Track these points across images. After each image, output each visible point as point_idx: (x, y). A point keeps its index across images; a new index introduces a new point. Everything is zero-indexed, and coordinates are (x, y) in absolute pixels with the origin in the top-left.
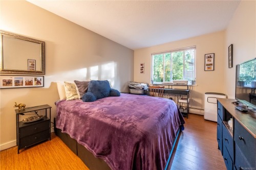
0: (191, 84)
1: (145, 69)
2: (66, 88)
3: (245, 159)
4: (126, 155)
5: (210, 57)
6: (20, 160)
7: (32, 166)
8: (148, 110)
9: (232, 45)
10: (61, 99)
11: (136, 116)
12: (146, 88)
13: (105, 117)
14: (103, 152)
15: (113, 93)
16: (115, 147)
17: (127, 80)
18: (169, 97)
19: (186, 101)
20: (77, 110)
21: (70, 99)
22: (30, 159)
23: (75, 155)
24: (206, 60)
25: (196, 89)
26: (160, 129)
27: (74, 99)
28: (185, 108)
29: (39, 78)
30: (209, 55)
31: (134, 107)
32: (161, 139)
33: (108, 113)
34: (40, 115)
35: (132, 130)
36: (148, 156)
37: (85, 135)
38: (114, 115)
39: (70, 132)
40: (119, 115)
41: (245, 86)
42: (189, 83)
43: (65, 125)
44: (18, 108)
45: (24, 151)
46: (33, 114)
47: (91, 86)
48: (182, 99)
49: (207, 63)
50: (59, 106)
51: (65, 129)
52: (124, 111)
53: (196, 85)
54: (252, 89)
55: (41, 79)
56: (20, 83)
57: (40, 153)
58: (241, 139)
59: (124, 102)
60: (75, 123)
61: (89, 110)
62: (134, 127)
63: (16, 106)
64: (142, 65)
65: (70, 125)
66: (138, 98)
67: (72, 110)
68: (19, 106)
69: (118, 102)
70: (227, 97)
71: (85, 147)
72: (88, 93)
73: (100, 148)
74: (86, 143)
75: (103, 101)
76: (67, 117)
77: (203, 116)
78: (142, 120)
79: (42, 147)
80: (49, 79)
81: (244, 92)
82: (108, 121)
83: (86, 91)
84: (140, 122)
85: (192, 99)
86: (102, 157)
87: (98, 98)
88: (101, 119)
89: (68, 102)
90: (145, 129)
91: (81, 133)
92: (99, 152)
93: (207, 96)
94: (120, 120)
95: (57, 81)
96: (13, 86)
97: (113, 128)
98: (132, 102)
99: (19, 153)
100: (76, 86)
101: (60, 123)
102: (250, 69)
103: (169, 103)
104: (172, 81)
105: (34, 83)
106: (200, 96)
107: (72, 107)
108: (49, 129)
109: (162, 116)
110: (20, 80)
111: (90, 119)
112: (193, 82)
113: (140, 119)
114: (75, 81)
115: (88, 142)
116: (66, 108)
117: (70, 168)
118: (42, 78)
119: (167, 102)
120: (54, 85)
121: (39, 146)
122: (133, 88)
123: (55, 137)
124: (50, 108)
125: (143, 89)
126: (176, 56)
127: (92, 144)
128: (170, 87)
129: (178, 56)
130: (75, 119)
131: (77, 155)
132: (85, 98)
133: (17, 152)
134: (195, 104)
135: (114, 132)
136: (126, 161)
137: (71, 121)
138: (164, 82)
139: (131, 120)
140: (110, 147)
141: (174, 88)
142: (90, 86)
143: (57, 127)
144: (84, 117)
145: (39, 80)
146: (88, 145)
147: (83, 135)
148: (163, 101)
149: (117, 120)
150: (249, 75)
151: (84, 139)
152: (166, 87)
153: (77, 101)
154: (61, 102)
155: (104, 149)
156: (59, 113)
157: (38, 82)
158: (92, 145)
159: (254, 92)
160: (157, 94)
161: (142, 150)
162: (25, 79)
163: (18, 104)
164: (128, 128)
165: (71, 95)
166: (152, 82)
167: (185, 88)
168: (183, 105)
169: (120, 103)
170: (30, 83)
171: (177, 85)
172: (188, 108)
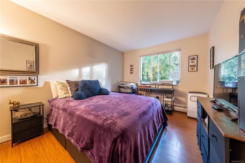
0: (176, 84)
1: (134, 70)
2: (59, 87)
3: (217, 155)
4: (106, 150)
5: (194, 59)
6: (13, 154)
7: (23, 159)
8: (132, 107)
9: (213, 48)
10: (54, 97)
11: (118, 113)
12: (135, 87)
13: (90, 114)
14: (86, 147)
15: (102, 91)
16: (96, 142)
17: (118, 80)
18: (156, 96)
19: (170, 100)
20: (66, 107)
21: (62, 97)
22: (22, 152)
23: (64, 149)
24: (190, 61)
25: (180, 88)
26: (140, 126)
27: (65, 97)
28: (170, 106)
29: (33, 78)
30: (193, 57)
31: (119, 105)
32: (141, 135)
33: (93, 110)
34: (34, 112)
35: (112, 127)
36: (125, 151)
37: (72, 131)
38: (97, 112)
39: (60, 128)
40: (102, 112)
41: (226, 85)
42: (174, 83)
43: (56, 121)
44: (12, 105)
45: (17, 144)
46: (27, 111)
47: (82, 86)
48: (167, 97)
49: (191, 64)
50: (52, 104)
51: (55, 125)
52: (109, 108)
53: (180, 84)
54: (233, 88)
55: (35, 79)
56: (15, 83)
57: (32, 147)
58: (214, 136)
59: (111, 100)
60: (64, 120)
61: (76, 108)
62: (114, 123)
63: (10, 103)
64: (131, 66)
65: (60, 121)
66: (125, 97)
67: (61, 107)
68: (13, 103)
69: (106, 100)
70: (208, 96)
71: (72, 141)
72: (79, 92)
73: (84, 143)
74: (72, 138)
75: (92, 99)
76: (57, 114)
77: (186, 113)
78: (123, 117)
79: (35, 142)
80: (42, 79)
81: (225, 91)
82: (91, 118)
83: (77, 90)
84: (120, 119)
85: (177, 97)
86: (85, 152)
87: (88, 97)
88: (85, 116)
89: (60, 100)
90: (124, 126)
91: (69, 129)
92: (83, 147)
93: (190, 95)
94: (102, 117)
95: (50, 81)
96: (8, 84)
97: (95, 124)
98: (118, 100)
99: (12, 147)
100: (68, 85)
101: (52, 119)
102: (232, 70)
103: (153, 101)
104: (158, 81)
105: (28, 82)
106: (184, 95)
107: (62, 104)
108: (42, 124)
109: (143, 113)
110: (15, 79)
111: (76, 116)
112: (178, 82)
113: (122, 116)
114: (67, 81)
115: (74, 137)
116: (57, 105)
117: (58, 161)
118: (36, 77)
119: (151, 100)
120: (47, 84)
121: (32, 140)
122: (123, 87)
123: (47, 132)
124: (43, 105)
125: (132, 88)
126: (163, 58)
127: (77, 139)
128: (157, 87)
129: (166, 58)
130: (64, 115)
131: (66, 149)
132: (75, 97)
133: (11, 146)
134: (180, 102)
135: (96, 129)
136: (105, 156)
137: (61, 117)
138: (152, 82)
139: (112, 117)
140: (92, 142)
141: (160, 87)
142: (80, 85)
143: (50, 123)
144: (71, 114)
145: (33, 79)
146: (74, 140)
147: (70, 131)
148: (147, 99)
149: (100, 117)
150: (232, 76)
151: (70, 135)
152: (153, 87)
153: (68, 99)
154: (53, 99)
155: (87, 144)
156: (51, 110)
157: (32, 82)
158: (77, 141)
159: (235, 91)
160: (144, 92)
161: (120, 146)
162: (19, 78)
163: (12, 102)
164: (109, 124)
165: (63, 93)
166: (141, 82)
167: (170, 87)
168: (169, 103)
169: (107, 101)
170: (24, 82)
171: (163, 85)
172: (172, 106)
